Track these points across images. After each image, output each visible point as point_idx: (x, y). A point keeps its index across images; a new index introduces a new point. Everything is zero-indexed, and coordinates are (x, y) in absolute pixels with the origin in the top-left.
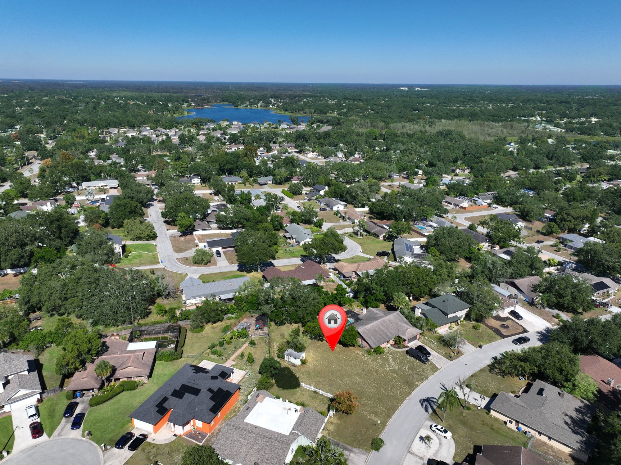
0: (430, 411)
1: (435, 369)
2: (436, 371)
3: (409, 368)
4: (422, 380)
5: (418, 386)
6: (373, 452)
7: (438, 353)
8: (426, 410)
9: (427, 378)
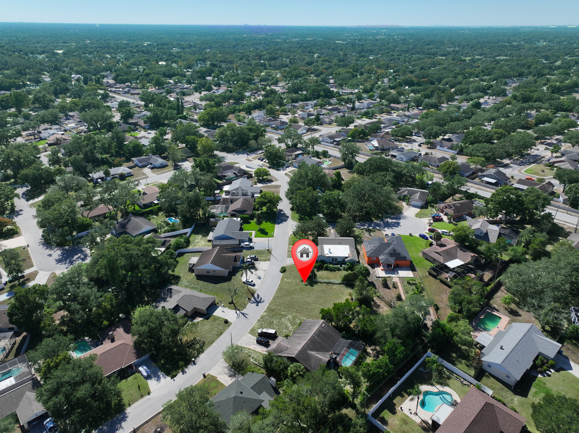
0: (256, 295)
1: (252, 332)
2: (251, 330)
3: (273, 322)
4: (262, 317)
5: (265, 312)
6: (285, 266)
7: (249, 349)
8: (258, 295)
9: (259, 320)
